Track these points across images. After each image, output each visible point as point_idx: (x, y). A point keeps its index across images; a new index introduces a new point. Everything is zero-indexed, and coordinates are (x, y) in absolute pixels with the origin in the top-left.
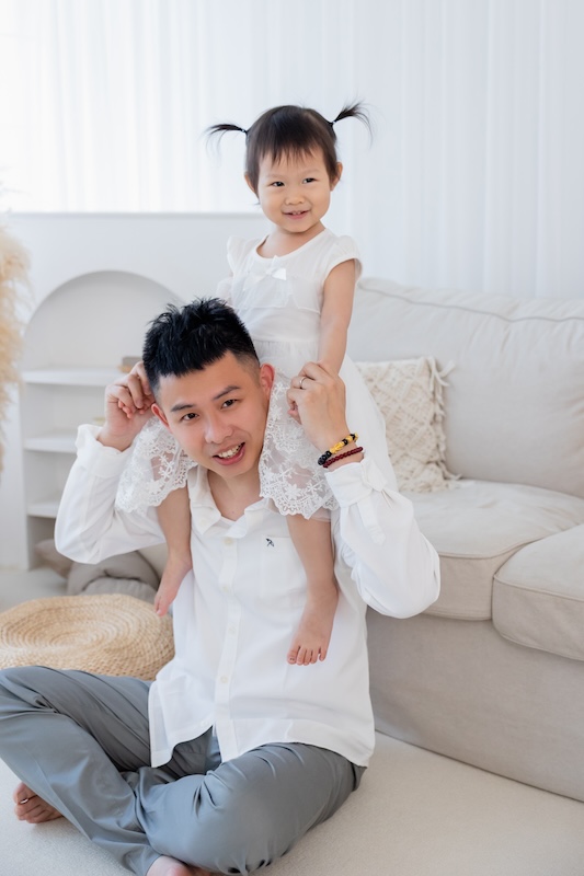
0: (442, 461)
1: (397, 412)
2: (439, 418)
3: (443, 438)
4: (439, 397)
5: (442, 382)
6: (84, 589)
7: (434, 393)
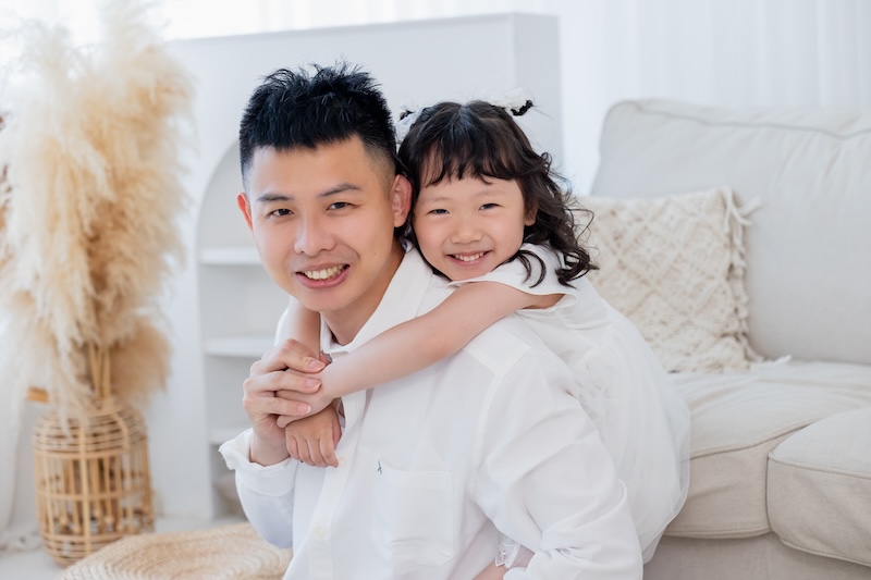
0: (744, 334)
1: (676, 261)
2: (739, 272)
3: (744, 299)
4: (738, 241)
5: (742, 221)
7: (731, 237)
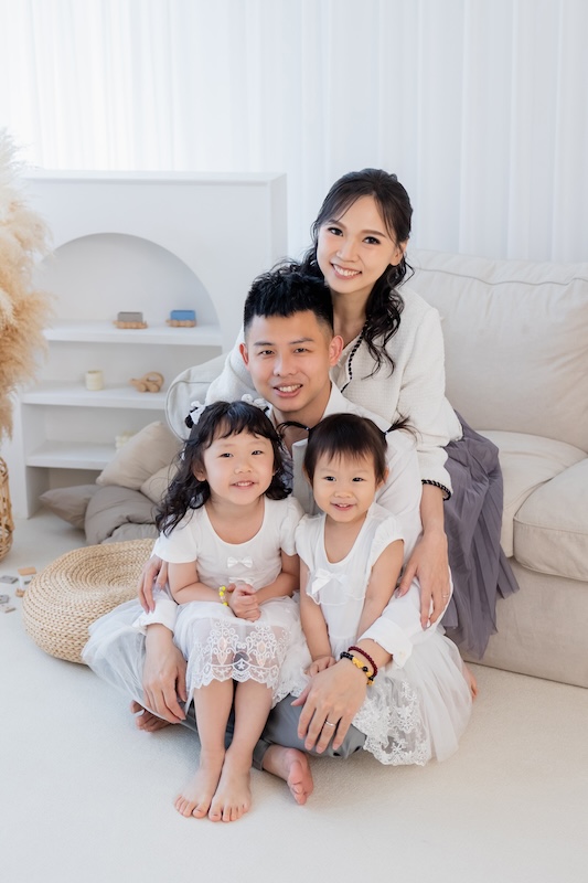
6: (110, 535)
